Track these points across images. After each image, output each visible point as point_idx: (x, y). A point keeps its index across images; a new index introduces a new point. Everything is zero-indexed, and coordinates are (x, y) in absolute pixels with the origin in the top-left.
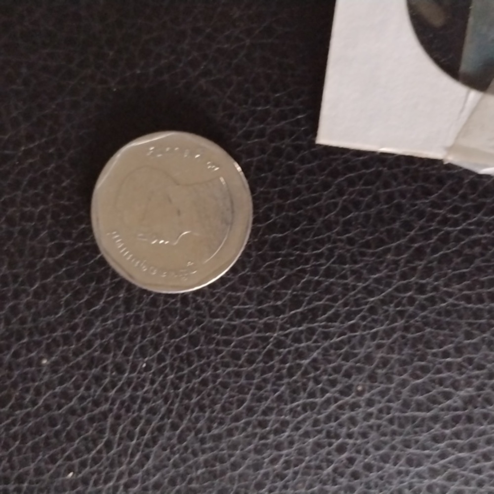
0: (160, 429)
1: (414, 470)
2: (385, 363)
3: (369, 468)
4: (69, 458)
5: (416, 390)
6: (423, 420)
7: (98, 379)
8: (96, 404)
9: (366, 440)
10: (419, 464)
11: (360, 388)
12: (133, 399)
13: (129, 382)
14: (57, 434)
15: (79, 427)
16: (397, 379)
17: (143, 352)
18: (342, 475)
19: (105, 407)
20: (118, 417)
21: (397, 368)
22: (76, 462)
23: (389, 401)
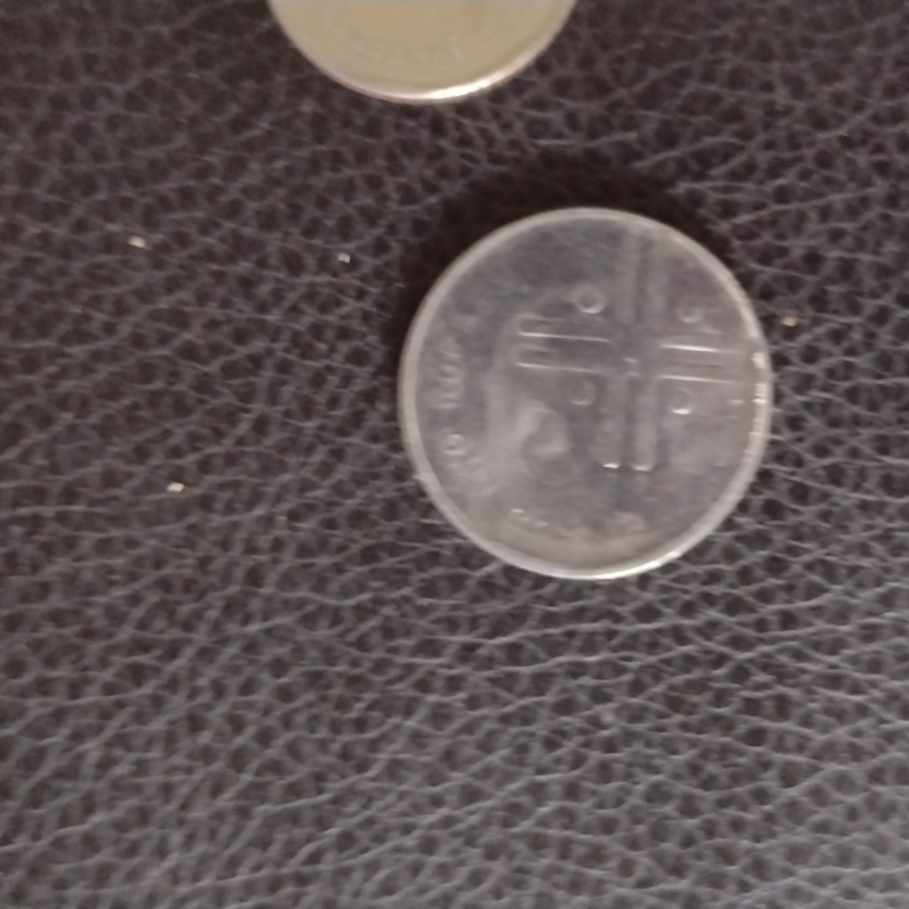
0: (371, 397)
1: (895, 502)
2: (847, 270)
3: (801, 493)
4: (176, 452)
7: (247, 284)
8: (241, 337)
9: (798, 434)
11: (790, 322)
12: (317, 330)
13: (311, 295)
14: (154, 399)
15: (203, 385)
16: (870, 306)
17: (345, 230)
19: (258, 345)
20: (284, 367)
21: (870, 282)
22: (190, 460)
23: (851, 352)
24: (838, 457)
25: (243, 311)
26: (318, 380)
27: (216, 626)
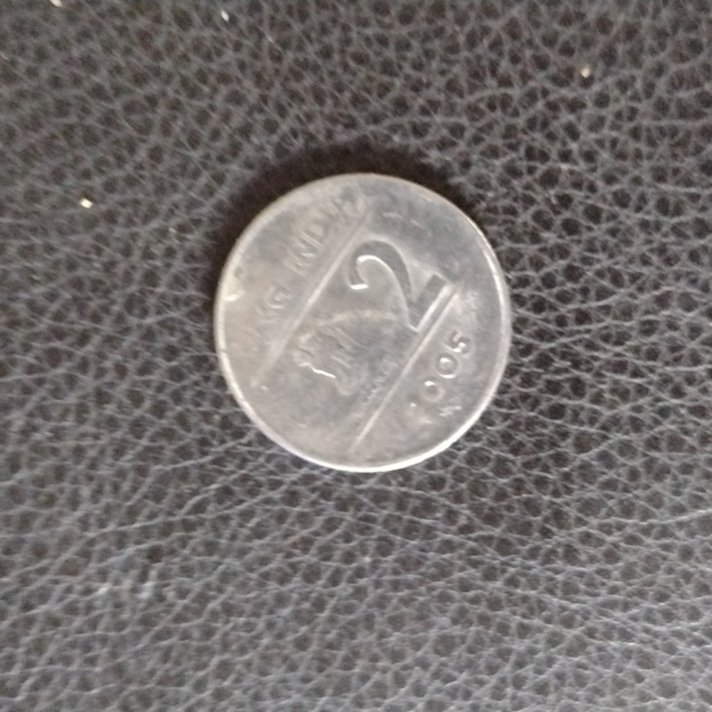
0: (246, 131)
1: (669, 221)
2: (631, 32)
3: (594, 214)
4: (87, 175)
5: (678, 82)
6: (688, 134)
7: (145, 37)
8: (139, 80)
9: (592, 165)
10: (678, 211)
11: (586, 73)
12: (202, 76)
13: (197, 47)
14: (68, 132)
15: (109, 120)
16: (649, 61)
18: (548, 226)
19: (154, 87)
21: (649, 42)
22: (97, 182)
23: (635, 97)
24: (622, 185)
25: (142, 59)
26: (202, 117)
27: (120, 319)
